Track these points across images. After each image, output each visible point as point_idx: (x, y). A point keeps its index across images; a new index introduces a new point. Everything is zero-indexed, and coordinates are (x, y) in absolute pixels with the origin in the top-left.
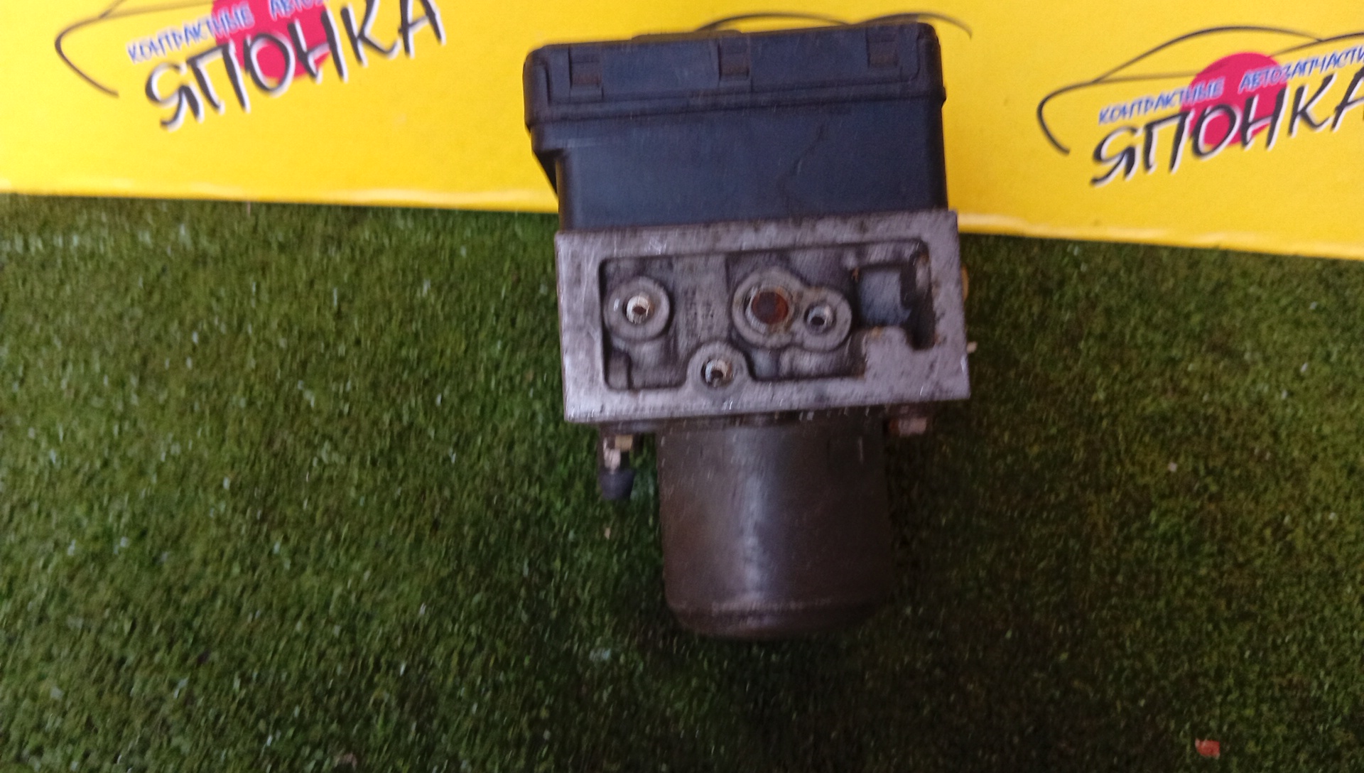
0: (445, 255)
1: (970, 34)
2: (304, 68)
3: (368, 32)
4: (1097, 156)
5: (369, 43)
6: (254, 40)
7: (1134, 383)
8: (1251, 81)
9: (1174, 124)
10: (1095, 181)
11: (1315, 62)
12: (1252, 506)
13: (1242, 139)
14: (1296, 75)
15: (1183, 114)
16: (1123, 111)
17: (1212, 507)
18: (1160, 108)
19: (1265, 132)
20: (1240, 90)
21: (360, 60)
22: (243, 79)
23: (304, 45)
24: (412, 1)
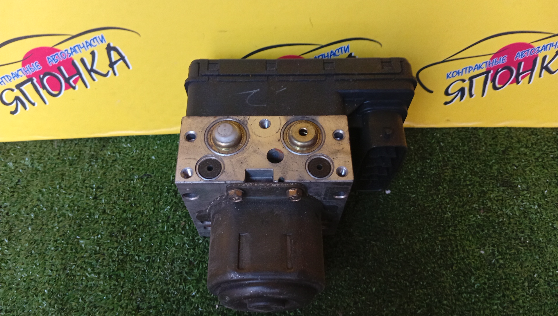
0: (145, 161)
1: (381, 45)
2: (69, 86)
3: (95, 68)
4: (447, 93)
5: (97, 73)
6: (44, 77)
7: (465, 206)
8: (520, 55)
9: (483, 76)
10: (446, 103)
11: (551, 45)
12: (519, 269)
13: (516, 81)
14: (543, 51)
15: (487, 72)
16: (458, 73)
17: (500, 272)
18: (476, 70)
19: (529, 76)
20: (515, 60)
21: (94, 80)
22: (43, 92)
23: (67, 76)
24: (113, 53)
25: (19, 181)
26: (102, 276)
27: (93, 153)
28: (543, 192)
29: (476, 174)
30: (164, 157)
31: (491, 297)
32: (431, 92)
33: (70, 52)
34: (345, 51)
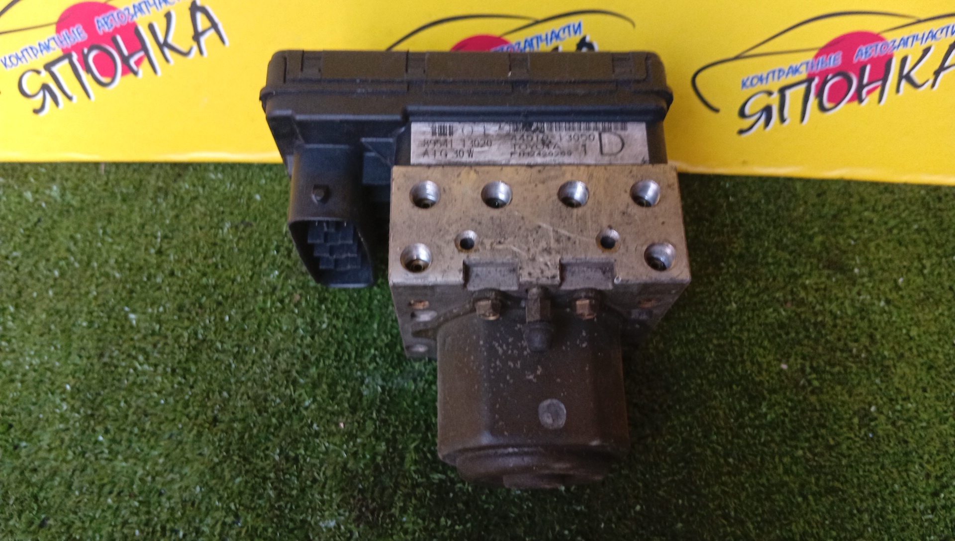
0: (243, 201)
1: (633, 24)
2: (128, 69)
3: (170, 40)
4: (742, 114)
5: (173, 48)
6: (90, 51)
7: (761, 296)
8: (863, 53)
9: (803, 87)
10: (741, 132)
11: (915, 37)
12: (846, 397)
13: (858, 97)
14: (901, 47)
15: (810, 80)
16: (761, 79)
17: (813, 399)
18: (790, 75)
19: (878, 91)
20: (855, 60)
21: (167, 60)
22: (86, 77)
23: (126, 52)
24: (200, 16)
25: (39, 220)
26: (160, 369)
27: (160, 184)
28: (895, 281)
29: (785, 248)
30: (275, 197)
31: (794, 435)
32: (716, 110)
33: (132, 11)
34: (576, 32)
